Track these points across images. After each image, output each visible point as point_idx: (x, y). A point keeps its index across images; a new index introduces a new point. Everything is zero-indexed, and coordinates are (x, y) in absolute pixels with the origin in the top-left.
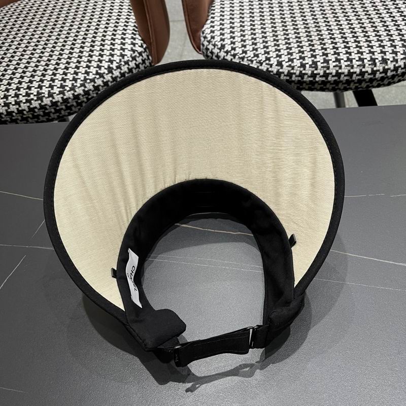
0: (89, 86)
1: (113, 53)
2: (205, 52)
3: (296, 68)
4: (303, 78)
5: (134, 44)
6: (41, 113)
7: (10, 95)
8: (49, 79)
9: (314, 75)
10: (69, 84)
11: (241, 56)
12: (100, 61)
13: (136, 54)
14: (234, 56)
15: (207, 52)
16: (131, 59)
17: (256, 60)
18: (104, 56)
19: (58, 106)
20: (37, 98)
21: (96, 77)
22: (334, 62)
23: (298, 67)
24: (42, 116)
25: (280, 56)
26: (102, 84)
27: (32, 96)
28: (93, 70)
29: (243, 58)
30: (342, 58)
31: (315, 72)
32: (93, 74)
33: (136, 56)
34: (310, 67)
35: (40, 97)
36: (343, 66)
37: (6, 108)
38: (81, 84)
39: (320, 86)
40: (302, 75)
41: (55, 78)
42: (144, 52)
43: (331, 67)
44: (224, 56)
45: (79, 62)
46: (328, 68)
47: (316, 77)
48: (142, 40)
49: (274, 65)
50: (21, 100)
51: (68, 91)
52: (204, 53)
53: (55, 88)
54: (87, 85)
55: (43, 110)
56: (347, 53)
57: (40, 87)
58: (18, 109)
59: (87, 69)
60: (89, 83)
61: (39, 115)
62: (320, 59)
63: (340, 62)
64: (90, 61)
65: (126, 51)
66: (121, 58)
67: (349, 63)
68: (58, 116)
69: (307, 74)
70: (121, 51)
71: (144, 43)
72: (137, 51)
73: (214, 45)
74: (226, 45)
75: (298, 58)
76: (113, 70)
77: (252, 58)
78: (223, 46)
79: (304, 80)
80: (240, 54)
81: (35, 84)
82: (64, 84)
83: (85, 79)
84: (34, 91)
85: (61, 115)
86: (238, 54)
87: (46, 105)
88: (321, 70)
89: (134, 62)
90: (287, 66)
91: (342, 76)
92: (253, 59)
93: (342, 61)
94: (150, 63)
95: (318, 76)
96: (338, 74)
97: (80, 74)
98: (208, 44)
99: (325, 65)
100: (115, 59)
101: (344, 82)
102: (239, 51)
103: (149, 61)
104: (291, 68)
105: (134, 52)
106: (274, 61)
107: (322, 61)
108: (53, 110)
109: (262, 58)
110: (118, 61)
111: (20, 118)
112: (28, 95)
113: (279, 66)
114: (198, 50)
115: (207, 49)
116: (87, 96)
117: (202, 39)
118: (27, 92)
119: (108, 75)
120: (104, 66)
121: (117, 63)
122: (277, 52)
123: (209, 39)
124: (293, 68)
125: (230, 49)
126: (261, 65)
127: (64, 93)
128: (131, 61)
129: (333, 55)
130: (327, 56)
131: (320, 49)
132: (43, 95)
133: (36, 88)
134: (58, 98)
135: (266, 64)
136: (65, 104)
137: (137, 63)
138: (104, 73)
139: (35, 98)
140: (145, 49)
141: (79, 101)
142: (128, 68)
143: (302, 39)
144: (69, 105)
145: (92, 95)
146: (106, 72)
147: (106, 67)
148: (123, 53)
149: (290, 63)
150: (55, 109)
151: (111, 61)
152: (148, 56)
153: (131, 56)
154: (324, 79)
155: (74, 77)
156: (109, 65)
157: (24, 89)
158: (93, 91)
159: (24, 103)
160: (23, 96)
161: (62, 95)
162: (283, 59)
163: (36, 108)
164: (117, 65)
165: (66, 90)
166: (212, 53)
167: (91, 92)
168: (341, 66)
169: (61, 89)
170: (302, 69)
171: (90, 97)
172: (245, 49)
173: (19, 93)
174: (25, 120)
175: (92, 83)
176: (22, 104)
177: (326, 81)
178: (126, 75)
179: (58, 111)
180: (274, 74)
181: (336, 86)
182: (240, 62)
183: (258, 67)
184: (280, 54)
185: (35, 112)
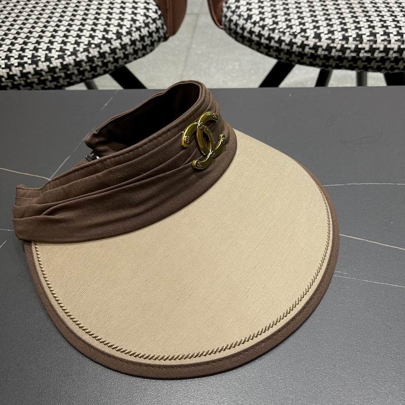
1: (123, 17)
2: (227, 26)
3: (337, 41)
5: (148, 9)
6: (36, 80)
8: (47, 41)
10: (70, 48)
11: (271, 27)
12: (108, 25)
13: (150, 20)
14: (263, 27)
15: (230, 25)
16: (143, 25)
17: (289, 32)
18: (113, 20)
19: (55, 73)
20: (32, 61)
21: (101, 42)
22: (382, 35)
23: (340, 40)
24: (37, 84)
25: (318, 28)
26: (109, 51)
27: (25, 59)
28: (99, 34)
29: (273, 30)
30: (391, 31)
31: (360, 46)
32: (99, 39)
33: (149, 22)
34: (353, 41)
35: (35, 60)
36: (393, 41)
38: (84, 49)
39: (363, 64)
40: (343, 49)
41: (53, 40)
42: (159, 19)
43: (379, 41)
44: (251, 28)
45: (83, 25)
46: (375, 42)
47: (360, 52)
48: (157, 5)
49: (310, 38)
50: (12, 63)
51: (69, 56)
52: (225, 26)
53: (53, 51)
54: (91, 50)
56: (396, 26)
57: (36, 49)
58: (8, 73)
59: (92, 32)
60: (94, 48)
61: (33, 83)
62: (366, 32)
63: (389, 37)
64: (95, 24)
65: (138, 15)
66: (132, 23)
67: (399, 37)
68: (56, 85)
69: (349, 48)
70: (133, 16)
71: (159, 9)
72: (150, 17)
73: (240, 16)
74: (254, 16)
75: (340, 30)
76: (122, 36)
78: (250, 17)
79: (346, 55)
80: (271, 25)
81: (30, 46)
82: (64, 47)
83: (89, 44)
84: (28, 53)
85: (59, 85)
86: (268, 26)
87: (42, 70)
88: (366, 44)
89: (147, 29)
91: (391, 52)
92: (285, 31)
93: (391, 35)
94: (165, 34)
96: (386, 50)
97: (83, 37)
98: (232, 14)
99: (372, 38)
100: (125, 24)
101: (392, 59)
102: (269, 21)
103: (163, 31)
104: (331, 41)
105: (147, 18)
106: (310, 33)
107: (368, 34)
108: (50, 78)
109: (297, 29)
110: (129, 26)
111: (10, 84)
112: (21, 57)
113: (316, 39)
114: (218, 24)
115: (231, 21)
116: (90, 63)
117: (225, 10)
118: (20, 55)
119: (116, 42)
120: (111, 31)
121: (127, 28)
122: (314, 24)
123: (233, 9)
124: (333, 41)
125: (258, 20)
126: (295, 38)
127: (64, 58)
128: (144, 28)
129: (380, 27)
130: (374, 29)
131: (365, 21)
132: (38, 58)
133: (30, 50)
134: (56, 63)
135: (302, 36)
136: (65, 71)
137: (150, 31)
138: (112, 38)
139: (29, 62)
140: (160, 16)
141: (82, 69)
142: (140, 35)
143: (343, 10)
144: (69, 72)
145: (97, 63)
146: (114, 37)
147: (115, 32)
148: (135, 18)
149: (330, 35)
150: (52, 76)
151: (120, 26)
152: (162, 25)
153: (144, 22)
154: (369, 55)
155: (76, 41)
156: (118, 30)
157: (17, 51)
158: (98, 58)
159: (16, 67)
160: (15, 59)
161: (61, 60)
162: (321, 31)
163: (29, 73)
164: (127, 30)
166: (236, 25)
167: (95, 59)
168: (390, 41)
169: (61, 53)
170: (344, 42)
171: (94, 65)
172: (276, 20)
173: (10, 55)
174: (16, 87)
175: (98, 49)
176: (13, 68)
177: (372, 57)
178: (138, 43)
179: (55, 79)
180: (310, 48)
181: (382, 64)
182: (270, 34)
183: (291, 40)
184: (317, 25)
185: (28, 78)
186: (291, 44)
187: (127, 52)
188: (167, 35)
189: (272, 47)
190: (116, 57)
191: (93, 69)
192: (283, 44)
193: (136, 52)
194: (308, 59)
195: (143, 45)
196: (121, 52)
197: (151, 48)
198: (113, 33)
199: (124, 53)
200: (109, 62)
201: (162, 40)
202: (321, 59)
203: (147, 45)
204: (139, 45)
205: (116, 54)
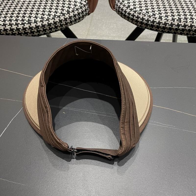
0: (57, 20)
1: (70, 3)
2: (118, 9)
3: (169, 20)
4: (172, 26)
6: (29, 32)
7: (13, 20)
8: (35, 13)
9: (178, 25)
10: (46, 17)
12: (63, 7)
13: (82, 5)
14: (135, 12)
17: (147, 15)
18: (66, 4)
20: (28, 22)
21: (60, 15)
22: (190, 19)
23: (171, 20)
24: (30, 33)
25: (161, 14)
26: (64, 19)
27: (25, 21)
29: (140, 13)
32: (59, 13)
33: (82, 6)
34: (177, 21)
37: (10, 26)
38: (52, 18)
39: (181, 32)
40: (172, 25)
41: (38, 13)
42: (86, 5)
43: (188, 22)
44: (129, 12)
45: (51, 6)
49: (157, 18)
50: (19, 23)
51: (45, 21)
53: (38, 18)
54: (56, 19)
55: (31, 30)
57: (30, 17)
58: (17, 28)
59: (56, 10)
60: (57, 18)
62: (182, 17)
64: (57, 6)
65: (77, 3)
66: (74, 6)
68: (38, 34)
69: (175, 24)
70: (75, 3)
72: (83, 4)
74: (131, 6)
75: (171, 15)
76: (70, 13)
77: (145, 13)
78: (129, 6)
79: (173, 27)
80: (139, 11)
81: (27, 15)
82: (43, 17)
83: (55, 16)
84: (26, 19)
85: (40, 34)
86: (137, 11)
87: (33, 27)
88: (183, 23)
89: (81, 9)
90: (164, 19)
91: (194, 27)
93: (194, 19)
94: (88, 12)
95: (180, 26)
96: (191, 26)
97: (52, 12)
98: (120, 4)
100: (71, 7)
101: (194, 30)
102: (138, 9)
103: (88, 11)
104: (166, 20)
105: (81, 4)
107: (184, 18)
108: (36, 31)
109: (151, 14)
110: (73, 8)
111: (17, 33)
112: (23, 20)
113: (160, 19)
114: (113, 8)
115: (119, 7)
116: (55, 25)
117: (117, 2)
118: (22, 19)
119: (67, 15)
120: (65, 10)
121: (72, 9)
122: (159, 12)
123: (121, 2)
124: (168, 20)
125: (133, 8)
126: (150, 18)
127: (43, 22)
128: (80, 9)
129: (189, 15)
130: (186, 16)
131: (182, 12)
132: (31, 21)
133: (27, 17)
134: (39, 24)
135: (153, 17)
137: (83, 10)
138: (65, 13)
139: (27, 23)
140: (87, 3)
141: (51, 27)
142: (78, 12)
143: (172, 6)
144: (45, 29)
145: (58, 25)
146: (66, 13)
148: (76, 4)
149: (166, 18)
150: (37, 30)
152: (88, 8)
153: (80, 6)
155: (49, 14)
156: (68, 9)
157: (21, 17)
160: (20, 21)
161: (41, 23)
162: (162, 16)
163: (27, 28)
164: (72, 10)
165: (44, 20)
166: (122, 9)
167: (57, 23)
168: (193, 22)
169: (42, 19)
170: (172, 21)
171: (56, 26)
172: (141, 9)
173: (18, 19)
174: (20, 34)
175: (59, 18)
176: (19, 25)
177: (184, 29)
178: (77, 16)
179: (38, 31)
180: (156, 23)
181: (189, 32)
182: (138, 15)
183: (148, 18)
184: (160, 12)
185: (26, 30)
186: (148, 20)
187: (71, 20)
188: (90, 13)
189: (139, 21)
190: (67, 22)
191: (56, 27)
192: (144, 20)
193: (75, 20)
194: (155, 28)
195: (79, 17)
196: (69, 20)
197: (82, 18)
198: (66, 11)
199: (70, 21)
200: (63, 24)
201: (87, 15)
202: (161, 28)
203: (81, 17)
204: (77, 17)
205: (67, 21)
